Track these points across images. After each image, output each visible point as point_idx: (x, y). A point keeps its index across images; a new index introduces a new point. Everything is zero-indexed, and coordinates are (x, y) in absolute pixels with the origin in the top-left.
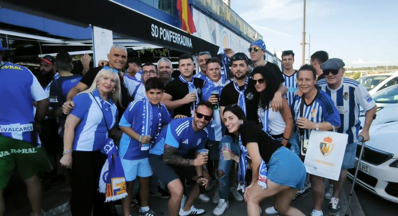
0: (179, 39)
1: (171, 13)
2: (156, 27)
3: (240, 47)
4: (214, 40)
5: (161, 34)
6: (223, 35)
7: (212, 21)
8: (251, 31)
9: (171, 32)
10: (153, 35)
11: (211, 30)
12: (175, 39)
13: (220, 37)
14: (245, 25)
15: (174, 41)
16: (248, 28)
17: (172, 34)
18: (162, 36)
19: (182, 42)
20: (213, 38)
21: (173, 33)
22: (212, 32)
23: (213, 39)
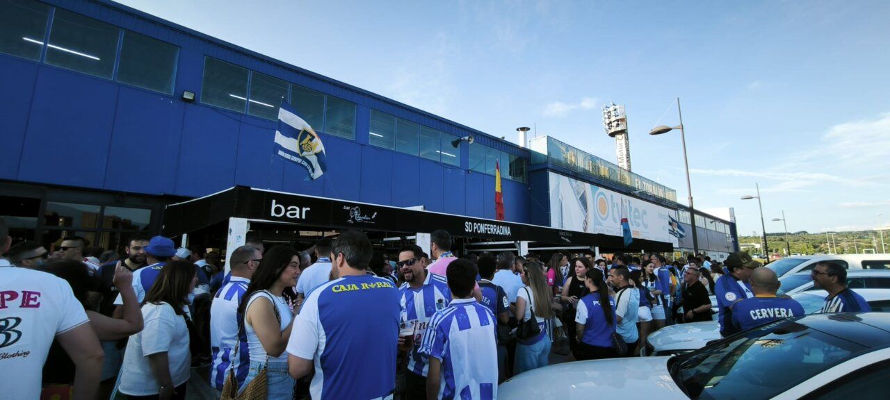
0: (495, 230)
1: (523, 181)
2: (470, 223)
3: (631, 211)
4: (584, 206)
5: (475, 228)
6: (598, 196)
7: (579, 182)
8: (651, 186)
9: (486, 225)
10: (467, 231)
11: (578, 193)
12: (490, 231)
13: (594, 199)
14: (636, 180)
15: (489, 232)
16: (644, 183)
17: (486, 227)
18: (476, 230)
19: (498, 231)
20: (582, 203)
21: (488, 225)
22: (580, 196)
23: (581, 205)
